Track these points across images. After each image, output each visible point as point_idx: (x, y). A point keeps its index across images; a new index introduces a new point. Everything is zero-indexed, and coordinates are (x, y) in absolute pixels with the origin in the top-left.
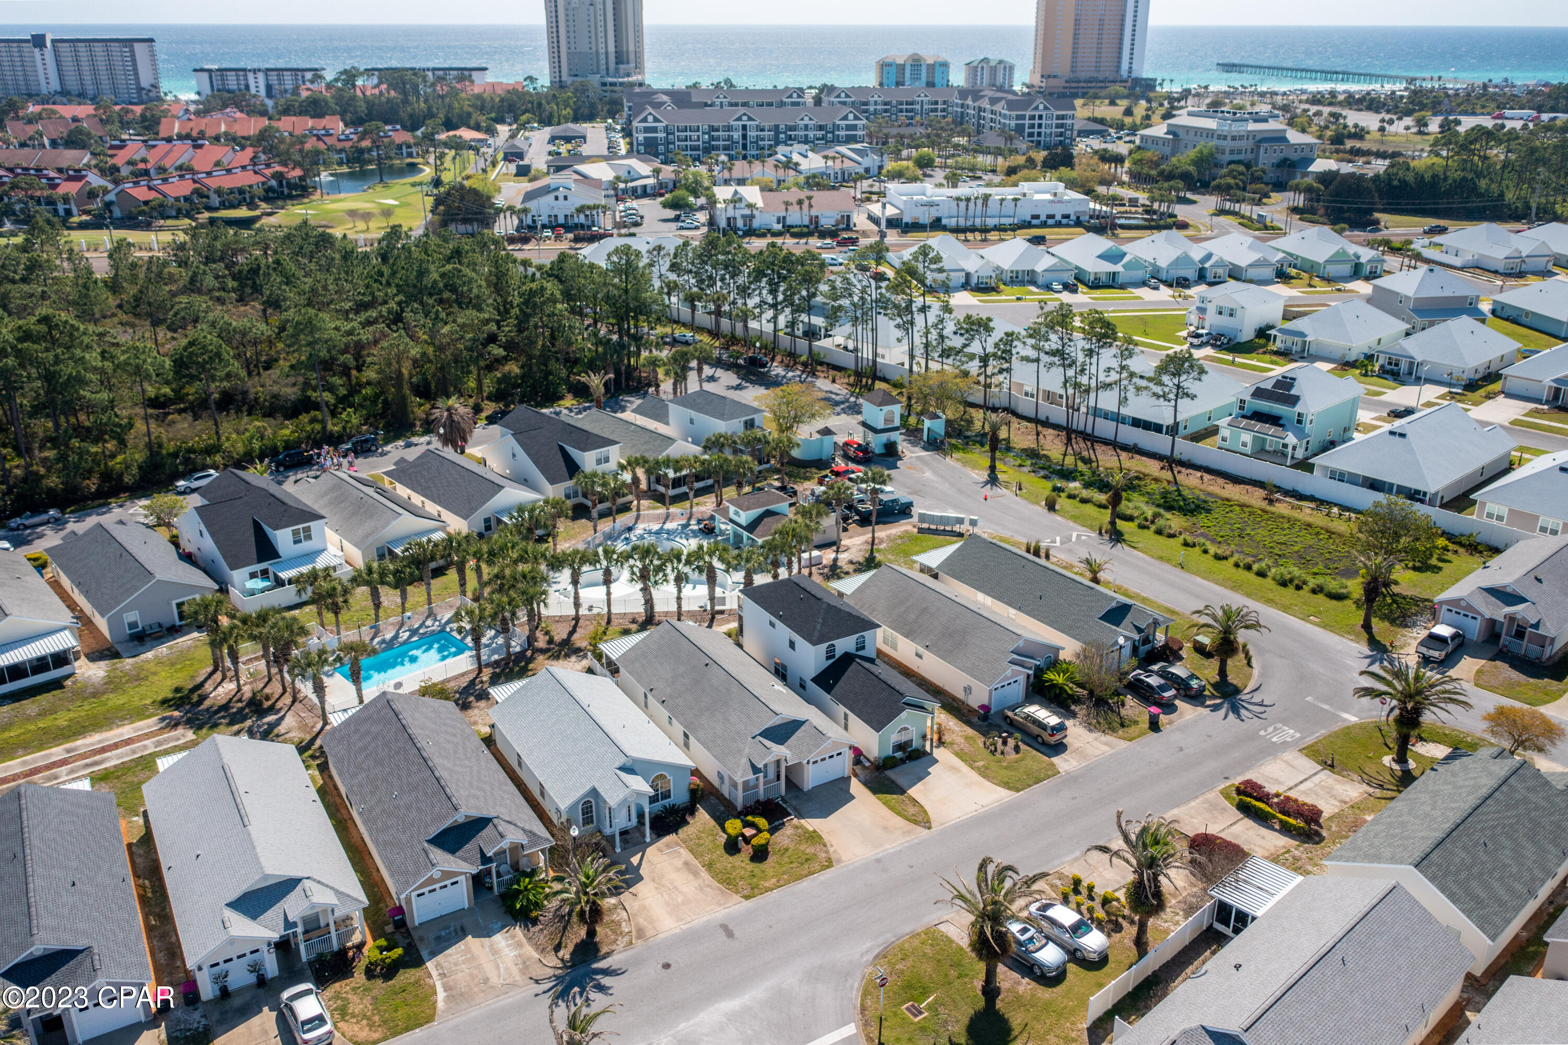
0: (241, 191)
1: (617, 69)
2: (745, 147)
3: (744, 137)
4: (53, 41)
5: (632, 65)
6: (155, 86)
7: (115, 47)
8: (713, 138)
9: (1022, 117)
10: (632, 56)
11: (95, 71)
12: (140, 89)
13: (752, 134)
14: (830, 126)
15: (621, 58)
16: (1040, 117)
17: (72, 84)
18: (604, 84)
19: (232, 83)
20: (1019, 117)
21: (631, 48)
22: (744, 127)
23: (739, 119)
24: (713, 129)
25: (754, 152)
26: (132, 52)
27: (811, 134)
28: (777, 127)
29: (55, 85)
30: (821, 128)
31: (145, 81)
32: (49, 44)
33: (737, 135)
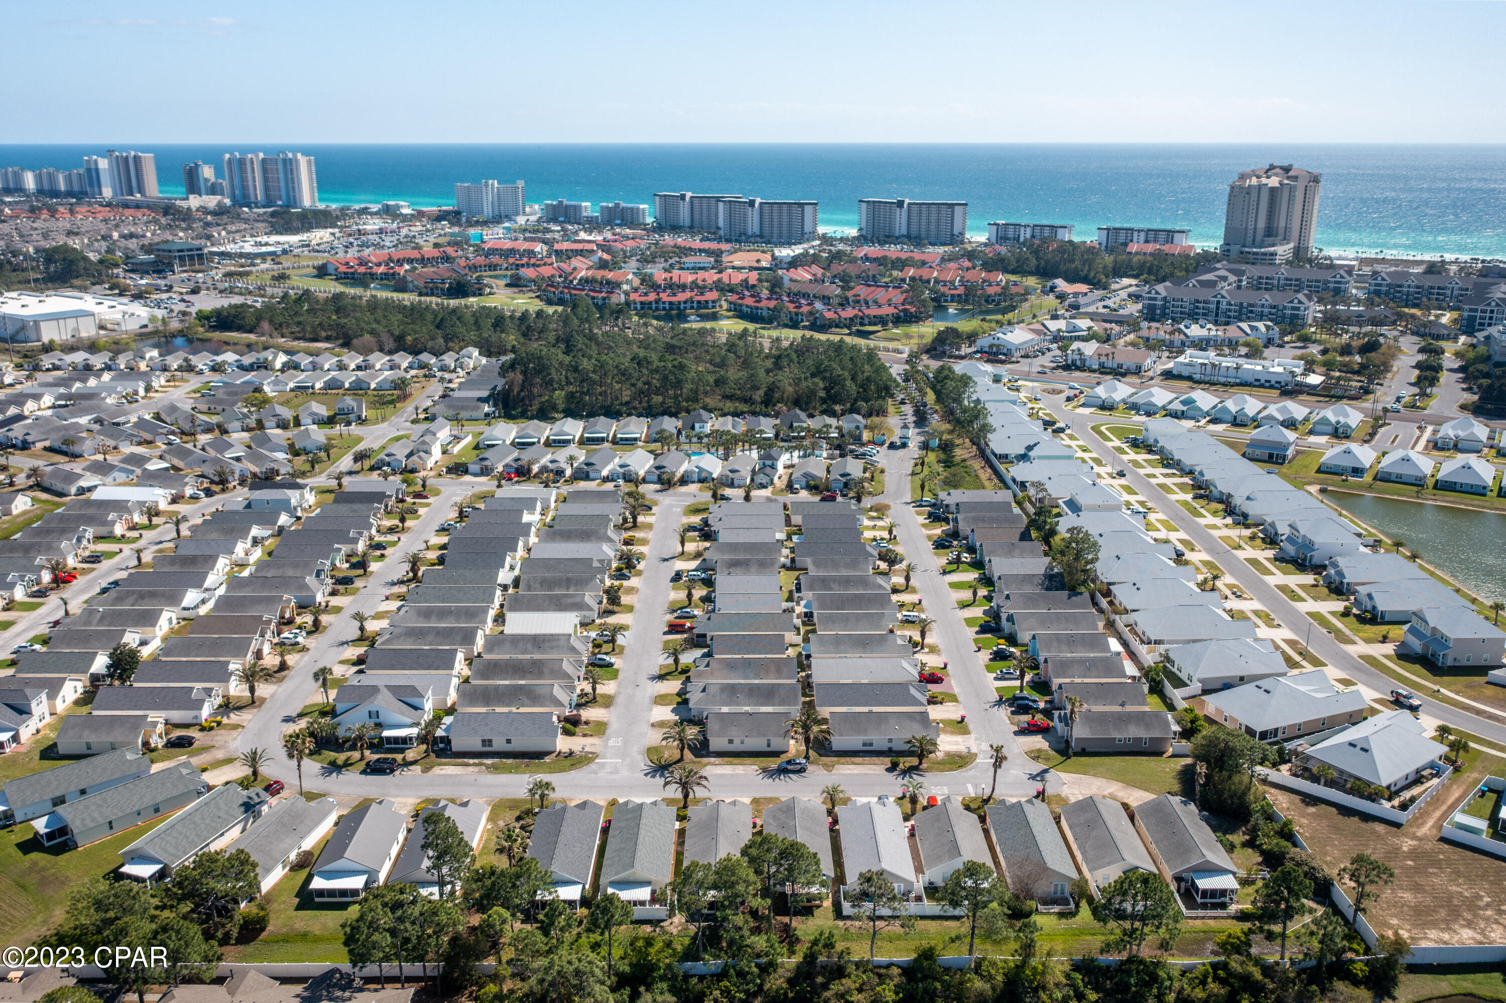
0: (881, 317)
1: (1263, 241)
2: (1217, 315)
3: (1218, 308)
4: (909, 204)
5: (1280, 238)
6: (962, 234)
7: (944, 208)
8: (1197, 308)
9: (1476, 310)
10: (1281, 231)
11: (929, 222)
12: (953, 235)
13: (1224, 306)
14: (1281, 307)
15: (1270, 232)
16: (1492, 312)
17: (914, 232)
18: (1242, 253)
19: (1011, 234)
20: (1471, 310)
21: (1282, 224)
22: (1218, 302)
23: (1215, 296)
24: (1198, 301)
25: (1223, 319)
26: (953, 211)
27: (1266, 310)
28: (1241, 304)
29: (904, 231)
30: (1275, 307)
31: (956, 232)
32: (905, 206)
33: (1213, 306)
